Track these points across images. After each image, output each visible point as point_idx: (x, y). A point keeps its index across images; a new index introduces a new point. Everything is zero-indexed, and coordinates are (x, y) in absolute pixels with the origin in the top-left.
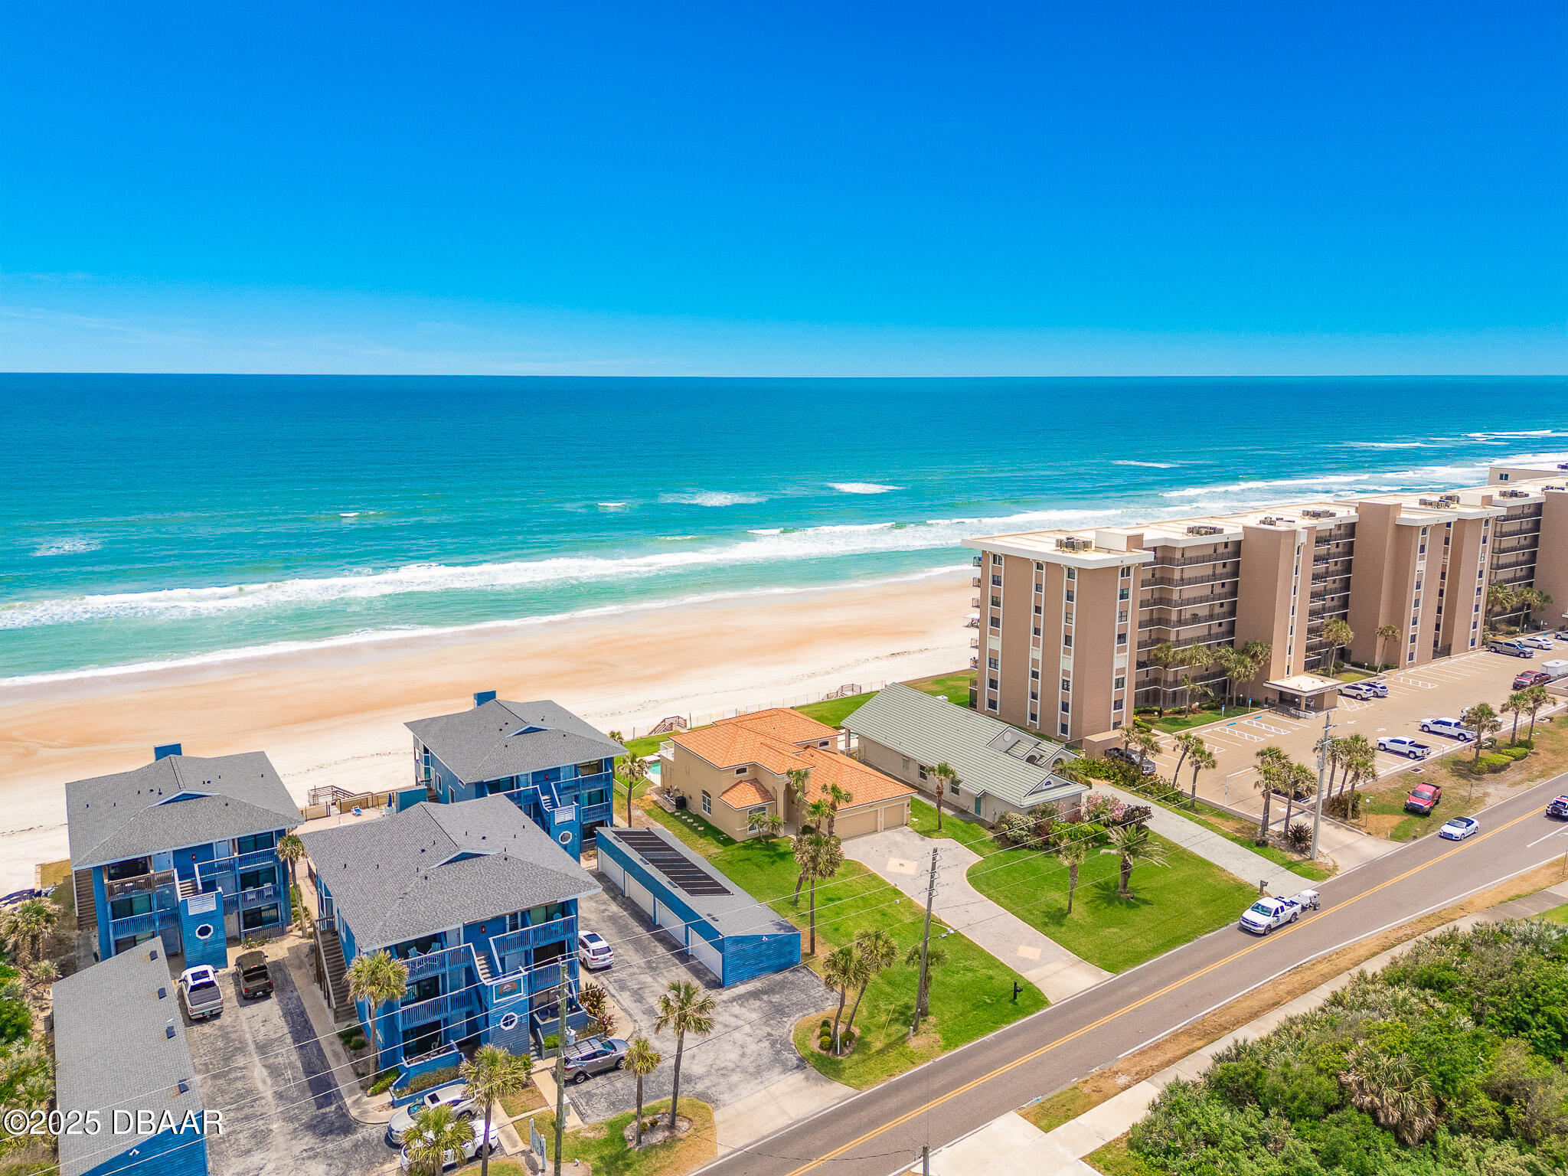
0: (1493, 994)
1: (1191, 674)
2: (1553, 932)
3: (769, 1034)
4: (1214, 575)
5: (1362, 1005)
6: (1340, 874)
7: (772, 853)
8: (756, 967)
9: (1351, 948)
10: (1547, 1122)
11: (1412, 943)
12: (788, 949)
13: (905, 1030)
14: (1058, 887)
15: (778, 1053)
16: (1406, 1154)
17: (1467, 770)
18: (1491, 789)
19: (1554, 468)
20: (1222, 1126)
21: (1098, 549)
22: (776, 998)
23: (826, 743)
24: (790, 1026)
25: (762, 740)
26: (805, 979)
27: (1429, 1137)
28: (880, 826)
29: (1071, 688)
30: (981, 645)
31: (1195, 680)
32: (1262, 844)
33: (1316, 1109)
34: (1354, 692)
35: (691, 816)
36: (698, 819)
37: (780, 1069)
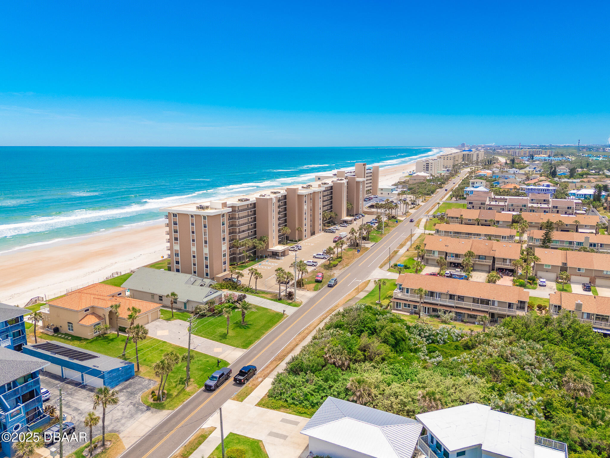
0: (354, 325)
1: (245, 250)
2: (363, 306)
3: (131, 403)
4: (248, 215)
5: (322, 337)
6: (303, 303)
7: (107, 340)
8: (118, 381)
9: (312, 324)
10: (375, 353)
11: (329, 318)
12: (130, 370)
13: (183, 386)
14: (221, 327)
15: (137, 407)
16: (344, 372)
17: (328, 267)
18: (335, 272)
19: (332, 175)
20: (295, 381)
21: (212, 208)
22: (129, 390)
23: (120, 294)
24: (139, 397)
25: (94, 296)
26: (139, 380)
27: (349, 366)
28: (150, 320)
29: (208, 259)
30: (171, 249)
31: (247, 251)
32: (280, 299)
33: (320, 367)
34: (293, 249)
35: (63, 334)
36: (66, 334)
37: (141, 413)
